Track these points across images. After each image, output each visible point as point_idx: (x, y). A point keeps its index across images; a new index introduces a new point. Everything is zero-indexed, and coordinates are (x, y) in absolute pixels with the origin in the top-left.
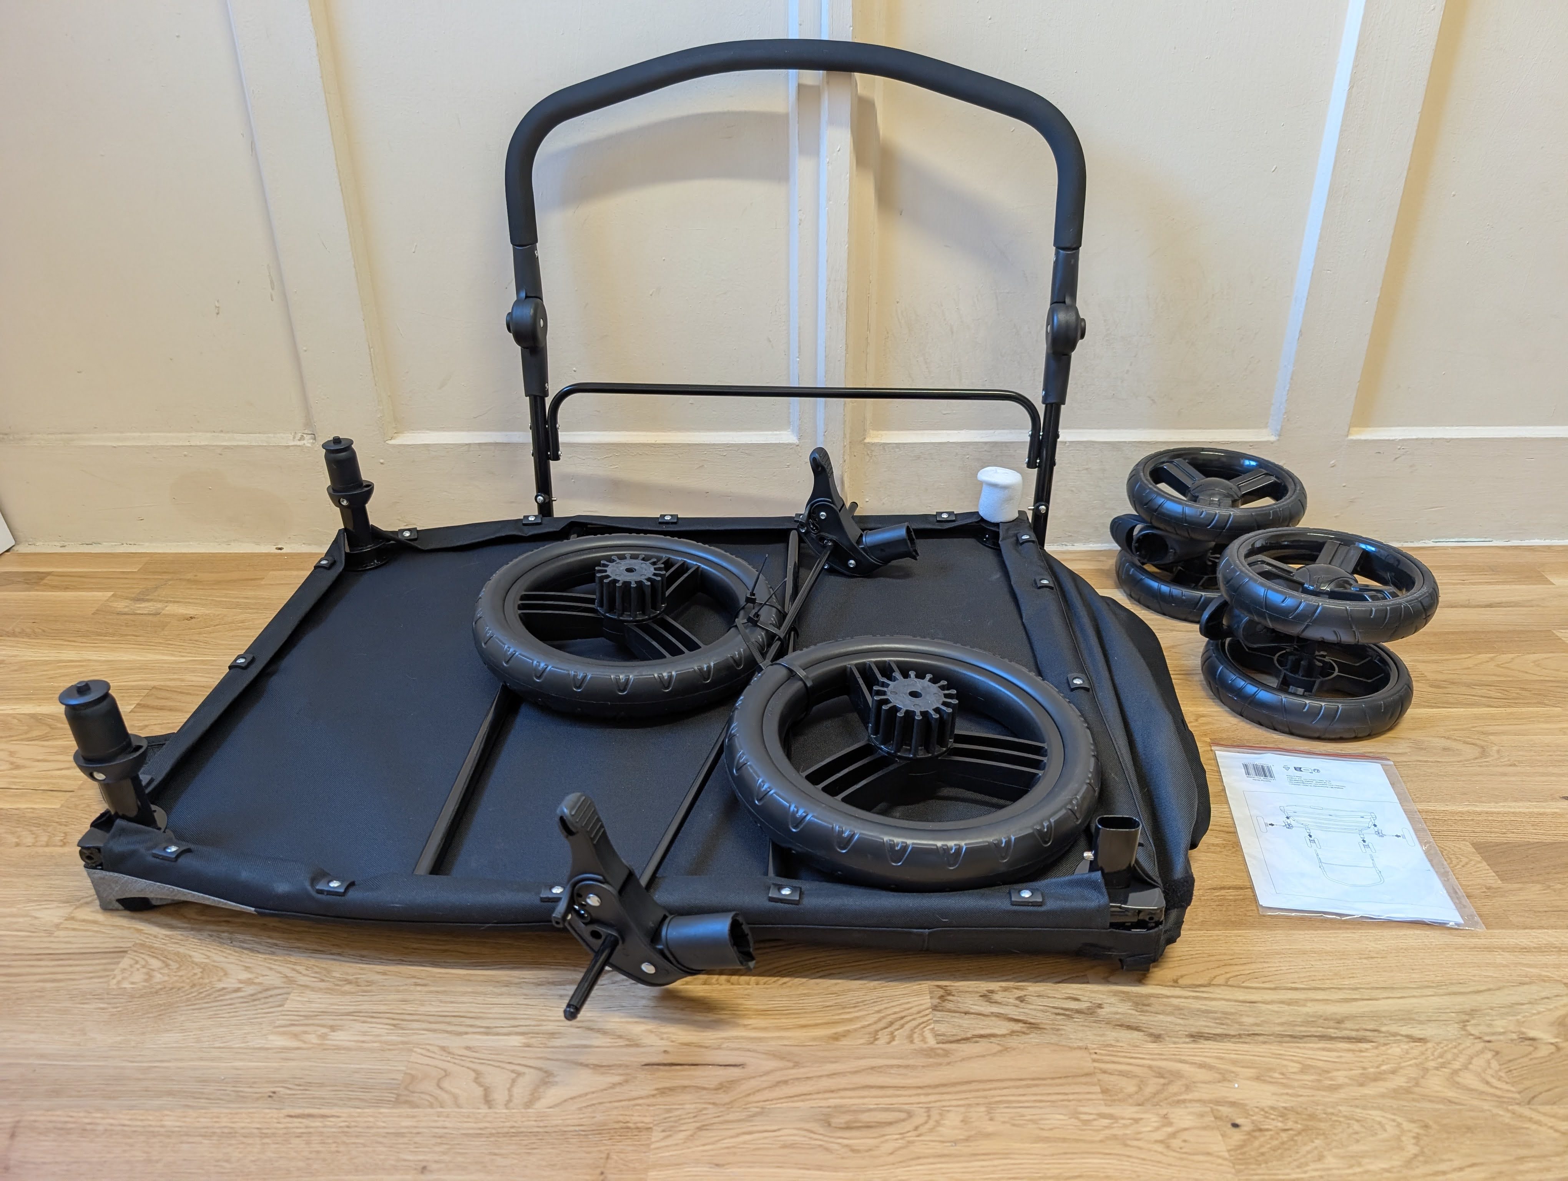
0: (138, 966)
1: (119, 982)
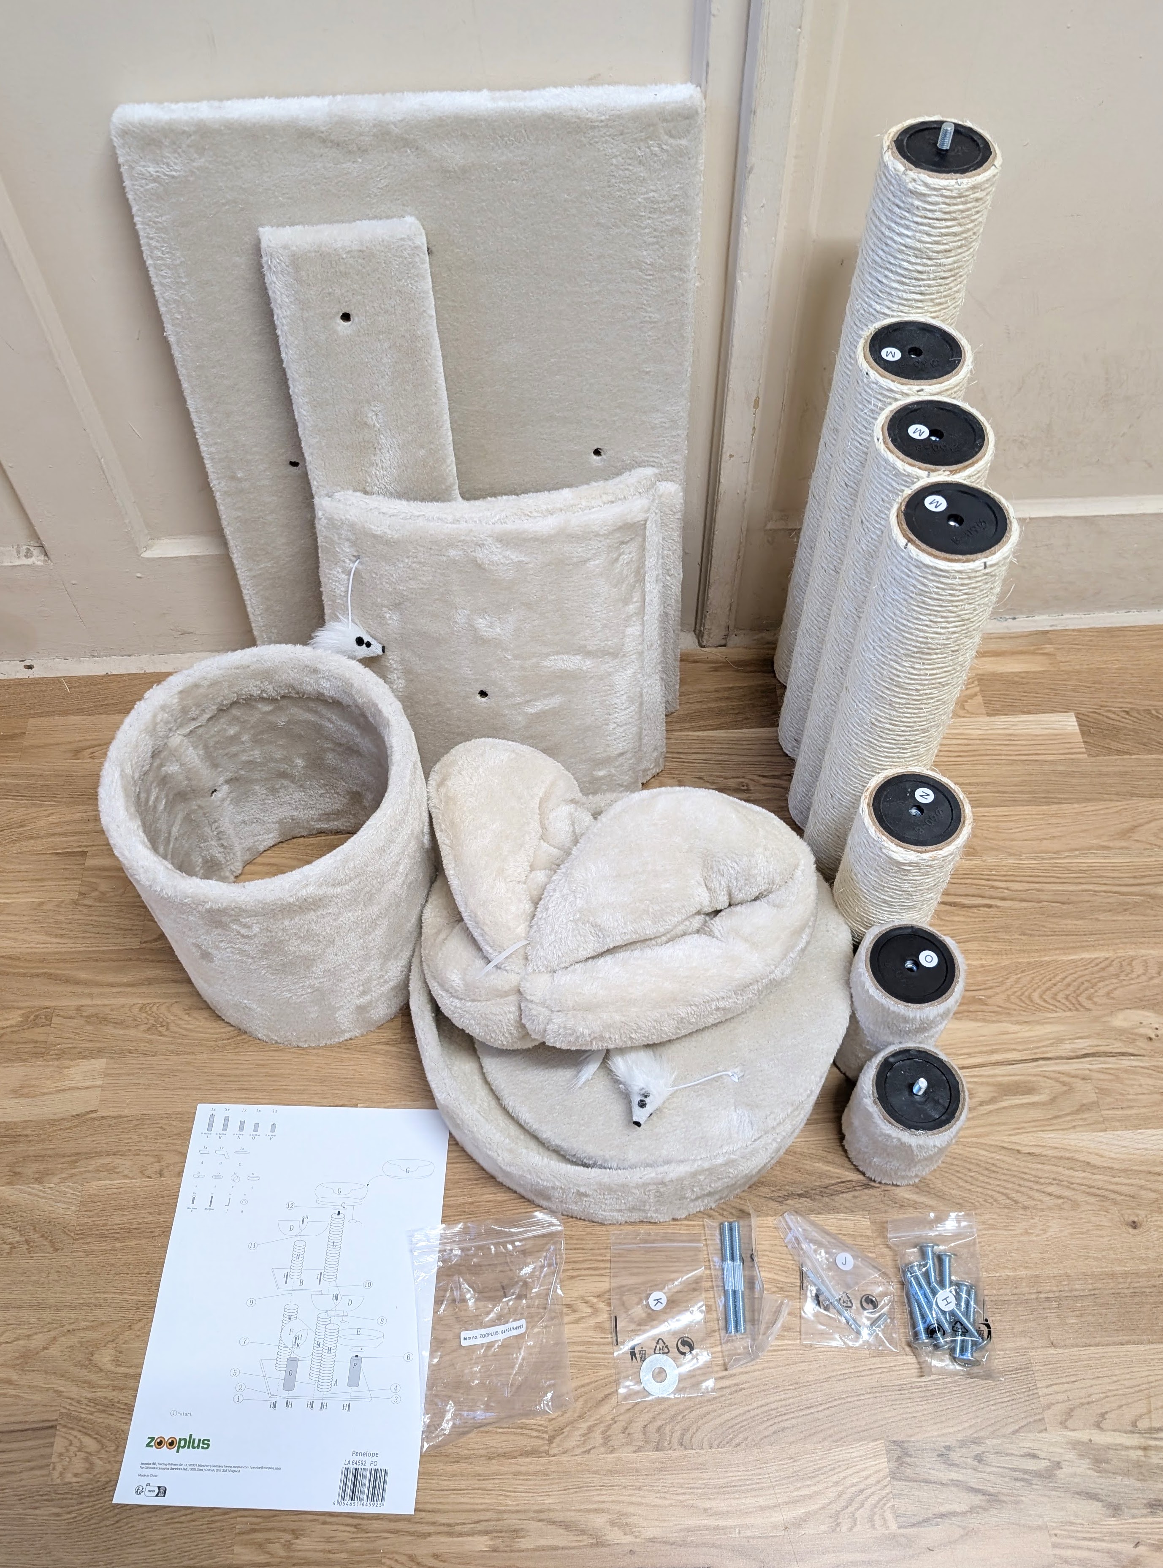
0: (73, 1449)
1: (61, 1474)
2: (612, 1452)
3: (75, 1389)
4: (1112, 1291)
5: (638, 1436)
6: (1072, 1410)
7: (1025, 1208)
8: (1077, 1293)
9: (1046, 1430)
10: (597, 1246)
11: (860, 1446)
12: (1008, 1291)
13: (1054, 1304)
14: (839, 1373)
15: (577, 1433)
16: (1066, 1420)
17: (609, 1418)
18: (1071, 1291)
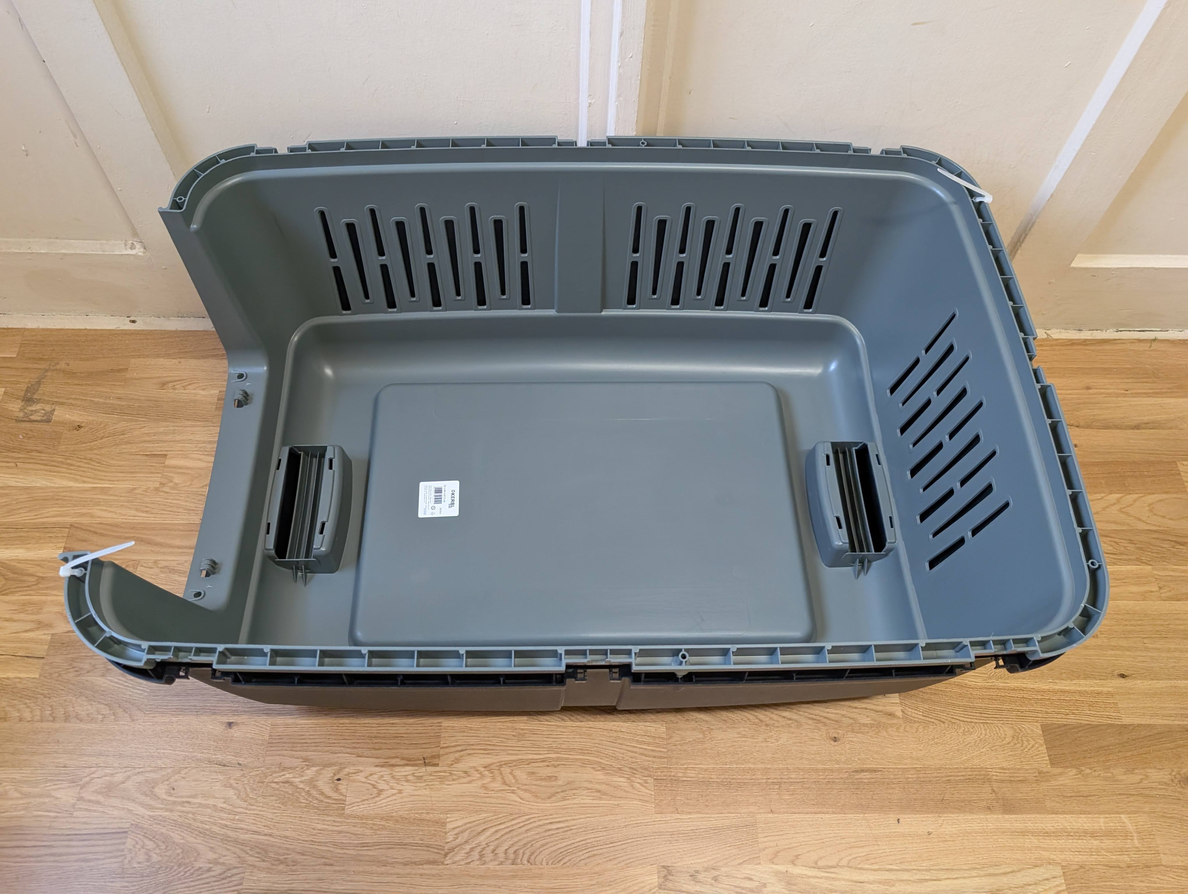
0: (138, 846)
1: (129, 861)
2: (484, 864)
3: (141, 809)
4: (814, 780)
5: (501, 856)
6: (778, 852)
7: (767, 725)
8: (791, 780)
9: (760, 863)
10: (487, 735)
11: (642, 868)
12: (749, 777)
13: (777, 787)
14: (634, 822)
15: (464, 852)
16: (773, 859)
17: (484, 843)
18: (788, 779)
